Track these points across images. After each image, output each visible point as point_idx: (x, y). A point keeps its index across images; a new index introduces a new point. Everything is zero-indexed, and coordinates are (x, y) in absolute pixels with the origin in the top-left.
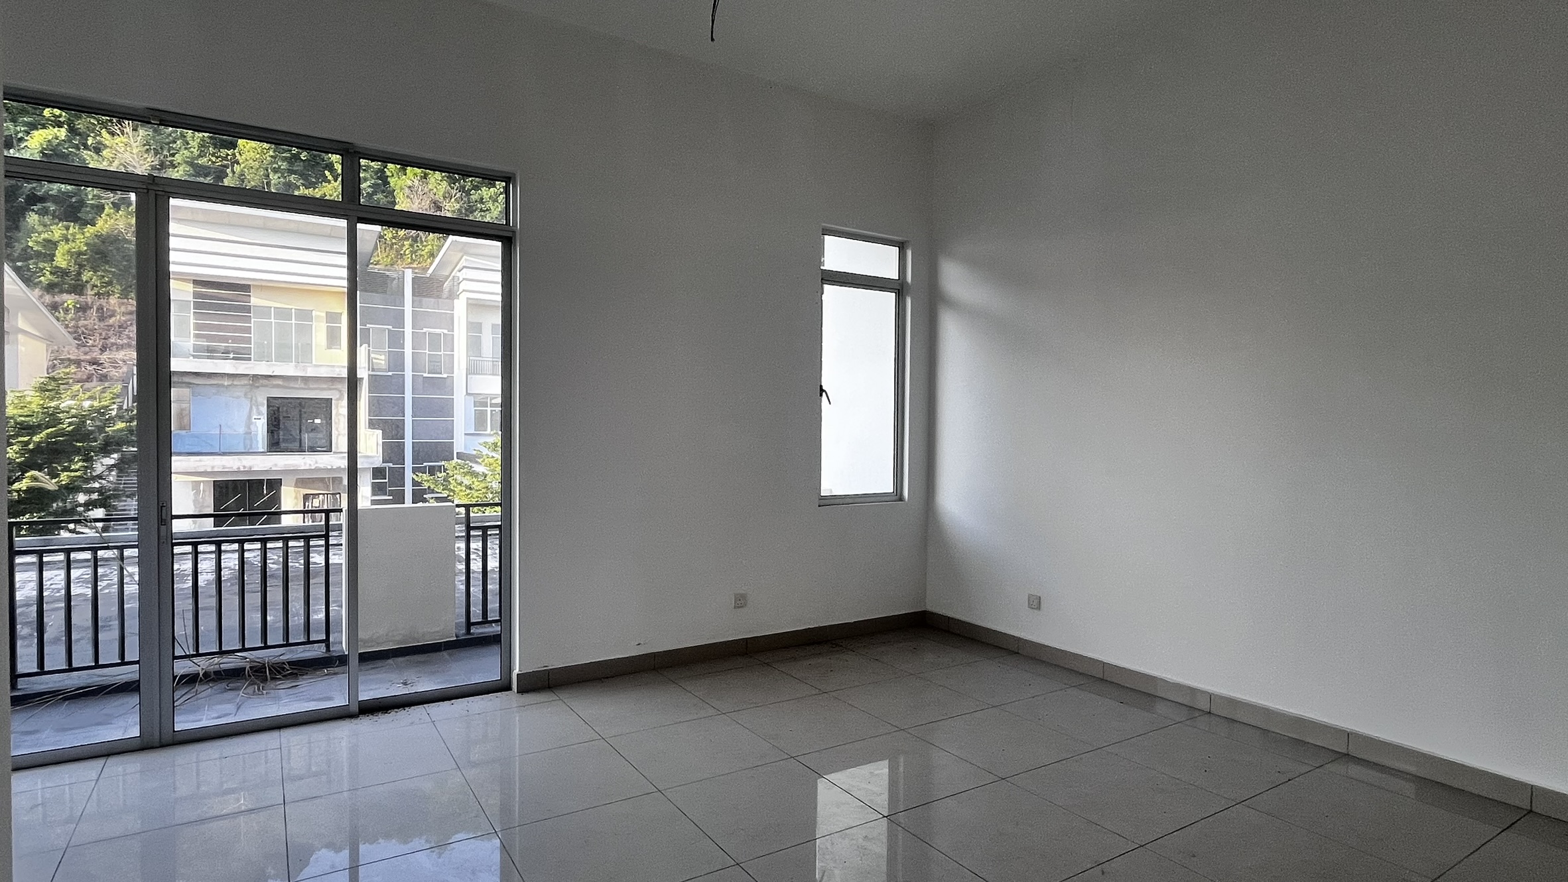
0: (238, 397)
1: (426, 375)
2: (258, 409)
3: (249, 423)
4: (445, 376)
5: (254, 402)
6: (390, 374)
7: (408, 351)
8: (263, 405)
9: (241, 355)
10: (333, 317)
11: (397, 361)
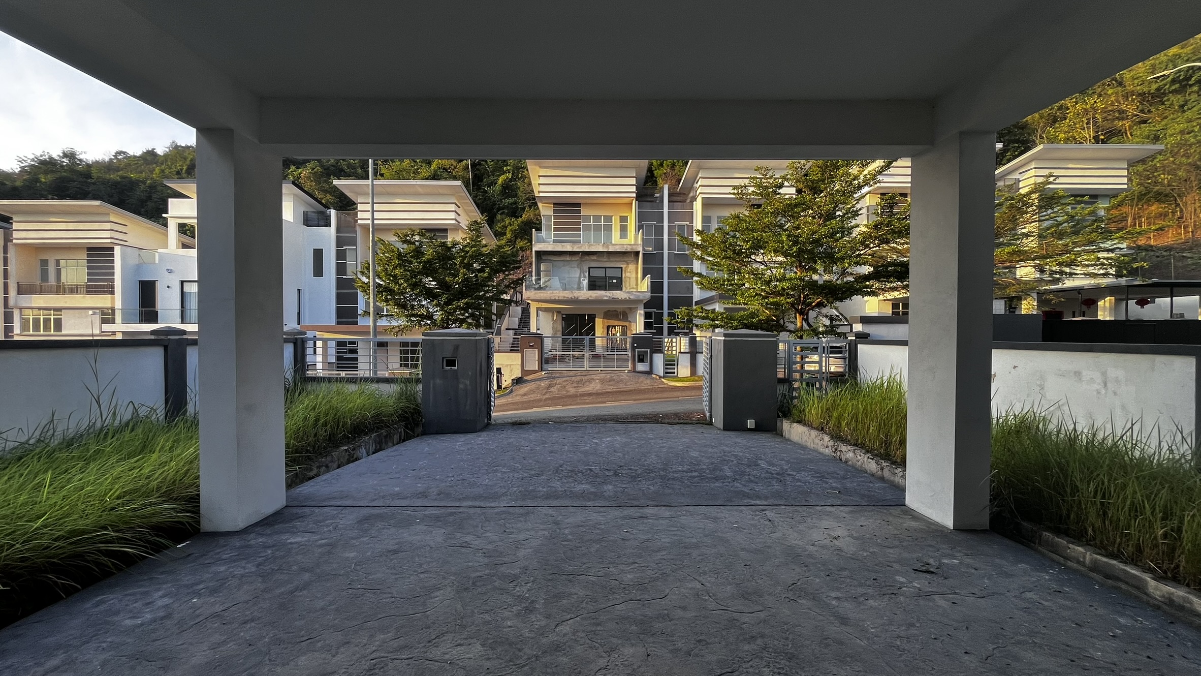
0: (574, 268)
1: (676, 252)
2: (584, 274)
3: (579, 283)
5: (582, 269)
6: (655, 252)
7: (666, 237)
8: (586, 271)
10: (624, 219)
11: (659, 245)
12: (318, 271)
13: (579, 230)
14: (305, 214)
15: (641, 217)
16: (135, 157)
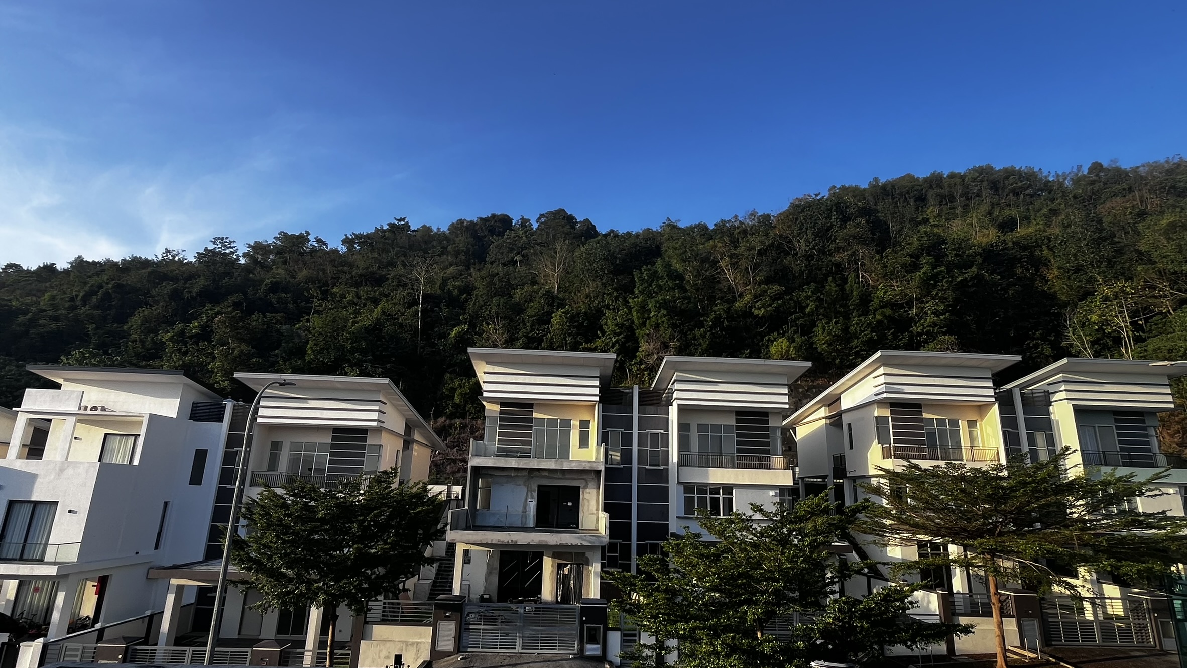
0: (519, 485)
1: (647, 467)
2: (531, 494)
3: (525, 505)
4: (662, 467)
5: (529, 489)
6: (622, 466)
7: (635, 448)
8: (535, 491)
9: (525, 455)
10: (585, 424)
11: (627, 456)
12: (196, 478)
13: (530, 436)
14: (195, 406)
15: (605, 423)
16: (28, 271)
